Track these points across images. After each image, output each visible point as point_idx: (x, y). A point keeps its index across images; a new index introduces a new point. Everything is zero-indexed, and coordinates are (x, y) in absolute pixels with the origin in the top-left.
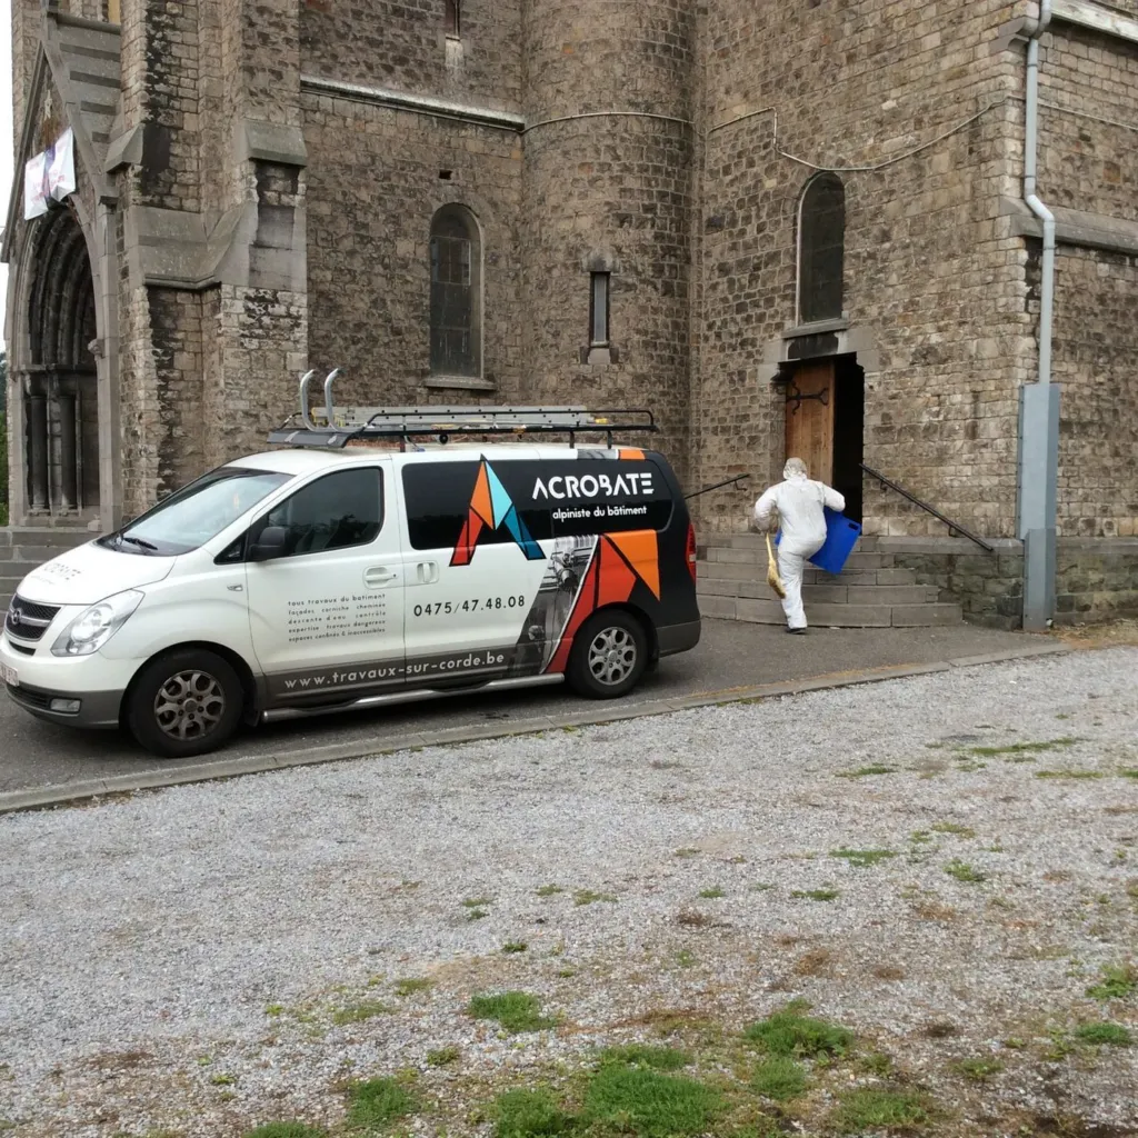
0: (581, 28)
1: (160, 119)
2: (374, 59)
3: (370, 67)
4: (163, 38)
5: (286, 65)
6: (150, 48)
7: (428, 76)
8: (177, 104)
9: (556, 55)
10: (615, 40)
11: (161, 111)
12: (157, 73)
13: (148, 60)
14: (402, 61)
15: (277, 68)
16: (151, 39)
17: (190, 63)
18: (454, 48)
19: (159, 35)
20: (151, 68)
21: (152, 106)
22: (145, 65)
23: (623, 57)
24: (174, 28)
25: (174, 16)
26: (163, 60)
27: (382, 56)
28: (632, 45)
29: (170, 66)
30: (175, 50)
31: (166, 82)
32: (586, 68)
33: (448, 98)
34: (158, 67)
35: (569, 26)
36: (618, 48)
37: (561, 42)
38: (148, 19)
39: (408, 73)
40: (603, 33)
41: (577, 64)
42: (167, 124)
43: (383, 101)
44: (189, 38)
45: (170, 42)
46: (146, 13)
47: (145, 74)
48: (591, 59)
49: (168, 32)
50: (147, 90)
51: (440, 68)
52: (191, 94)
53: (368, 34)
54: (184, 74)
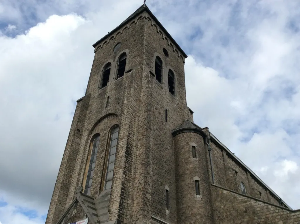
0: (195, 210)
1: (120, 219)
2: (156, 211)
3: (155, 213)
4: (122, 201)
5: (149, 210)
6: (120, 203)
7: (164, 216)
8: (123, 216)
9: (189, 215)
10: (202, 214)
11: (120, 217)
12: (121, 208)
13: (119, 205)
14: (160, 212)
15: (148, 211)
16: (120, 200)
17: (126, 207)
18: (167, 212)
19: (122, 200)
20: (120, 207)
21: (119, 216)
22: (119, 206)
23: (204, 218)
24: (124, 199)
25: (125, 196)
26: (122, 206)
27: (157, 211)
28: (206, 216)
29: (123, 207)
30: (124, 204)
31: (122, 211)
32: (197, 219)
33: (166, 221)
34: (121, 207)
35: (192, 210)
36: (203, 216)
37: (191, 213)
38: (121, 196)
39: (161, 215)
40: (200, 212)
41: (195, 218)
42: (121, 220)
43: (158, 221)
44: (127, 201)
45: (123, 202)
46: (120, 195)
47: (119, 208)
48: (198, 217)
49: (123, 200)
50: (119, 212)
51: (165, 215)
52: (126, 214)
53: (155, 206)
54: (125, 209)
